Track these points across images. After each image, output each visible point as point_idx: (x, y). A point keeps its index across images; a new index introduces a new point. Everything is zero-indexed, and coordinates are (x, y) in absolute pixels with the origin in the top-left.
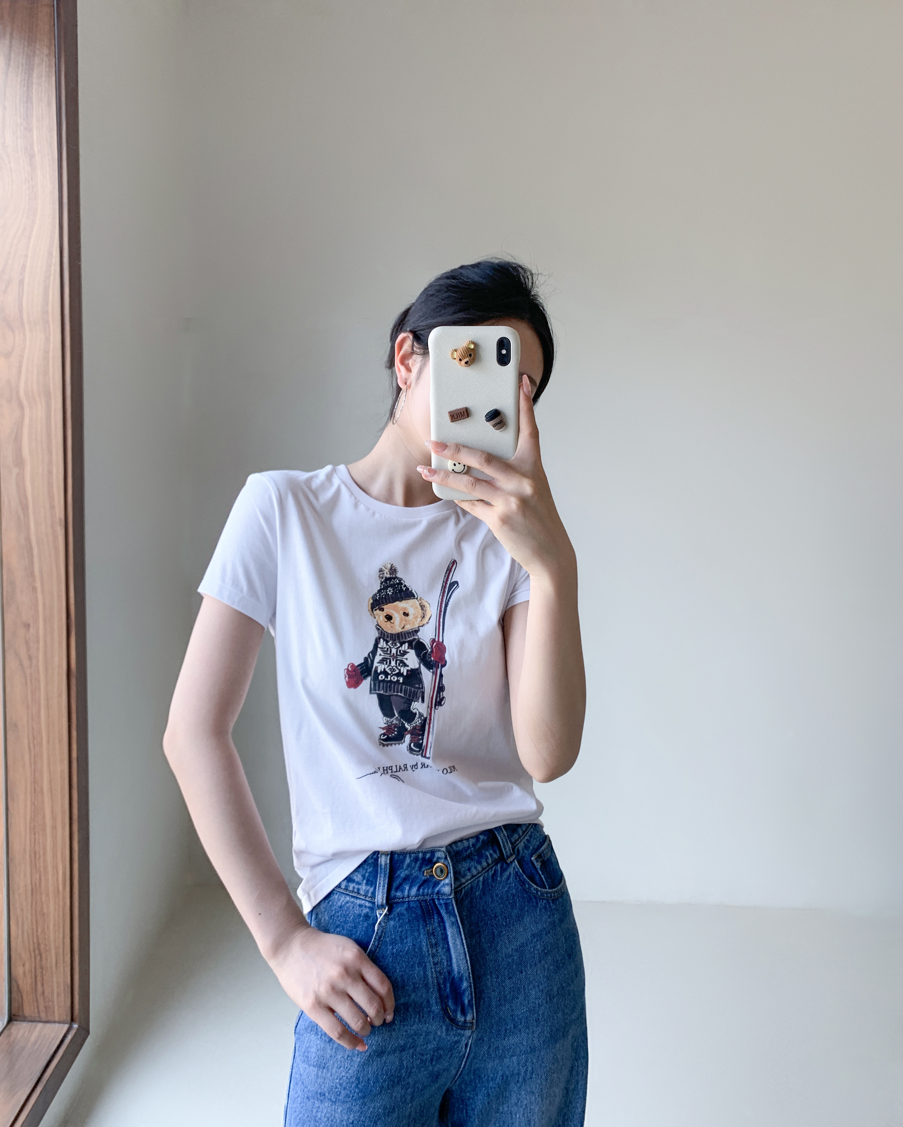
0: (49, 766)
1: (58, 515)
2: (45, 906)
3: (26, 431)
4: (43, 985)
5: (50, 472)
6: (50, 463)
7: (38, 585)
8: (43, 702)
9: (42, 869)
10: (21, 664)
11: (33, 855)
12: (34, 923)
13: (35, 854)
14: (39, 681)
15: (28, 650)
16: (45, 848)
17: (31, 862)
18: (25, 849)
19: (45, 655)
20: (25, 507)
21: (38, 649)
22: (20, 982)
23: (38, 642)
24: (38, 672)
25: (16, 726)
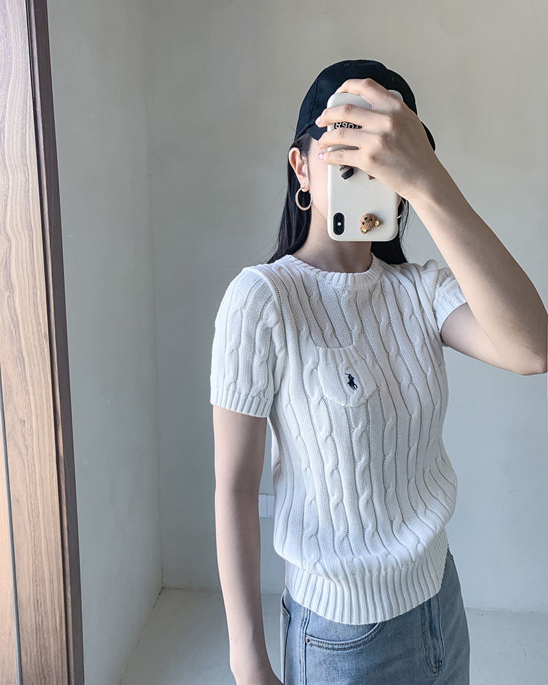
0: (45, 533)
1: (43, 331)
2: (47, 641)
3: (13, 260)
5: (35, 294)
6: (35, 287)
7: (30, 388)
8: (38, 482)
9: (43, 614)
10: (20, 453)
11: (36, 602)
12: (39, 654)
13: (38, 601)
14: (34, 466)
15: (24, 440)
16: (45, 596)
17: (34, 606)
18: (29, 597)
19: (38, 445)
20: (16, 325)
21: (32, 440)
23: (32, 435)
24: (33, 459)
25: (18, 501)
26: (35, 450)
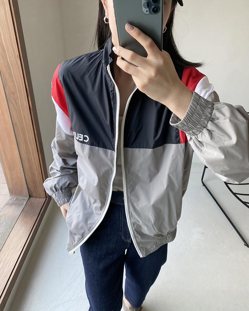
2: (34, 172)
4: (37, 190)
5: (10, 37)
6: (10, 33)
7: (14, 80)
8: (23, 117)
9: (32, 163)
10: (14, 105)
12: (32, 176)
13: (29, 159)
14: (21, 111)
15: (15, 101)
18: (26, 158)
19: (21, 103)
20: (4, 51)
21: (18, 101)
22: (31, 189)
23: (18, 99)
24: (20, 108)
25: (16, 124)
26: (20, 105)
